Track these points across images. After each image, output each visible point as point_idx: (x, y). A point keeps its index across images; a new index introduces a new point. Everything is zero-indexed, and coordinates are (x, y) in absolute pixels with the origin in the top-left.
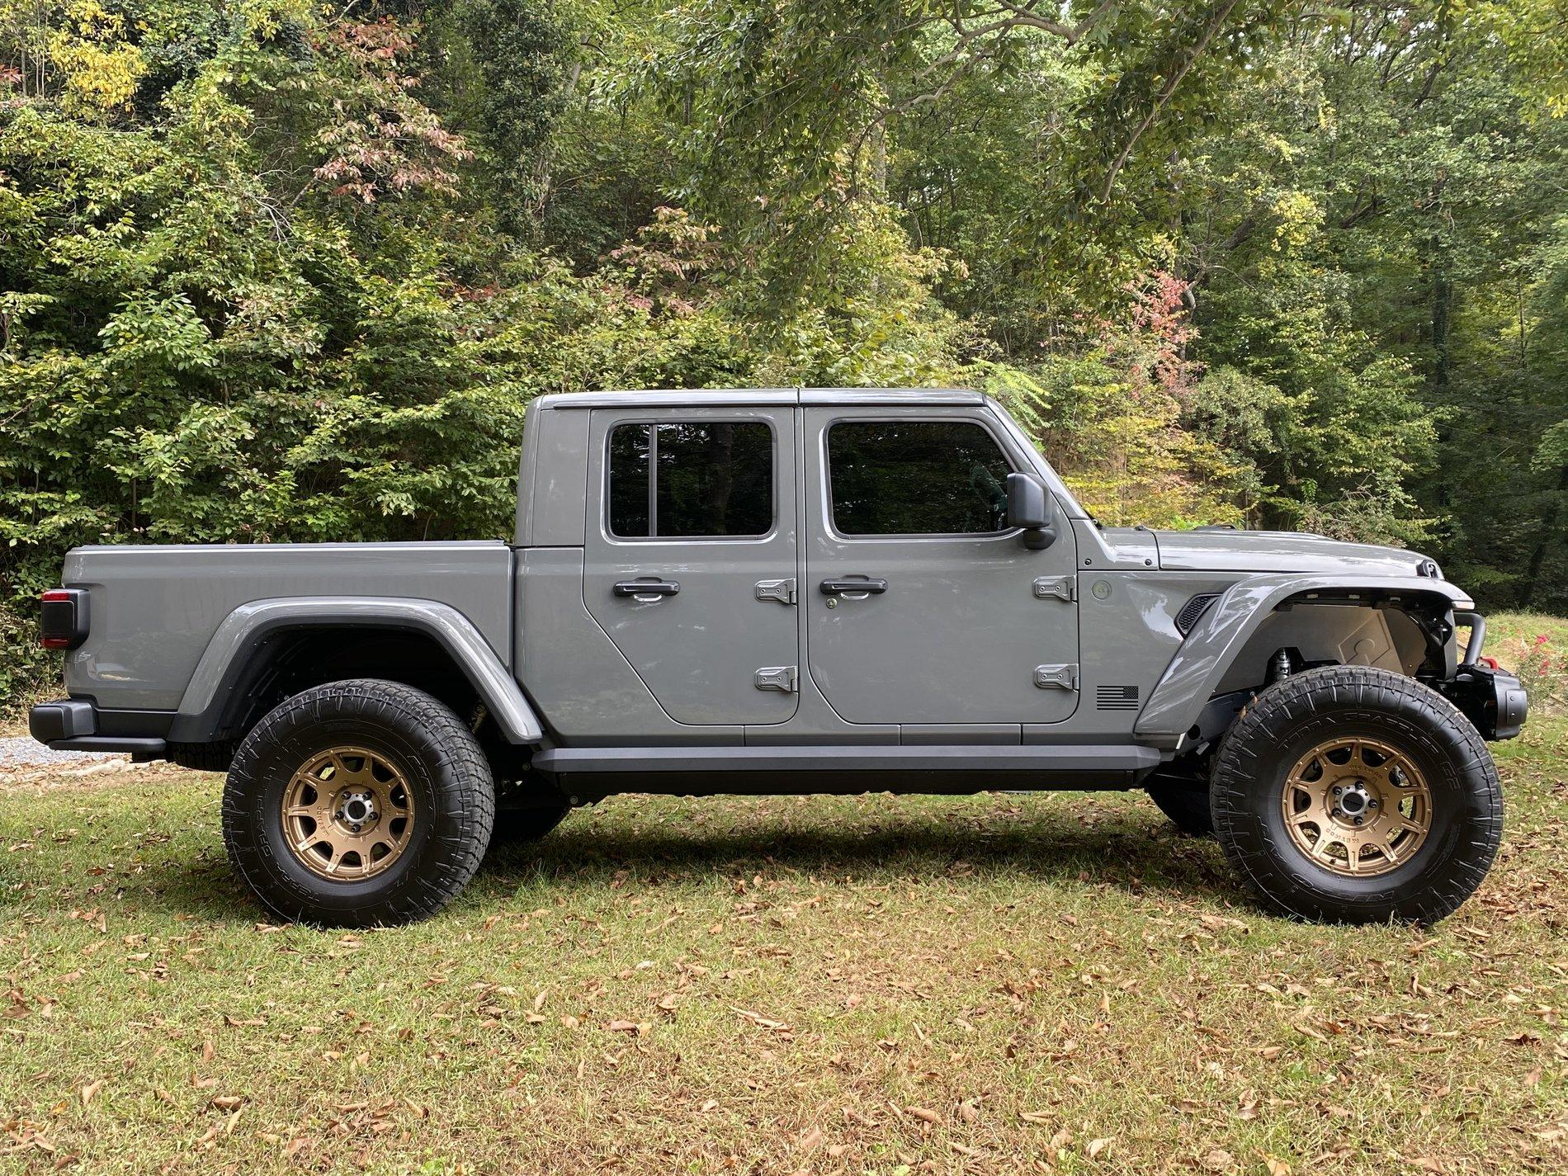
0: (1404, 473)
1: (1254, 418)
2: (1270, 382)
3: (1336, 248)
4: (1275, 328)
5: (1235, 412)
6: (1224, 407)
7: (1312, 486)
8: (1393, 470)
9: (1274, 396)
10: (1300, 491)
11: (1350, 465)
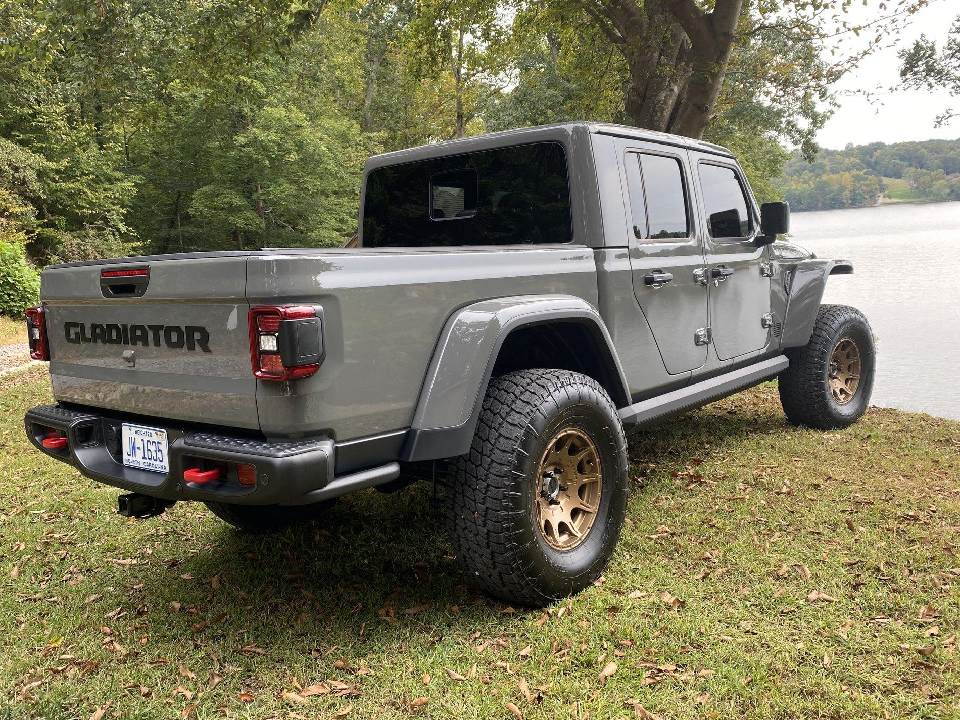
0: (122, 214)
1: (31, 175)
2: (36, 151)
3: (55, 67)
4: (34, 116)
5: (16, 169)
6: (9, 165)
7: (63, 221)
8: (116, 214)
9: (39, 160)
10: (55, 224)
11: (88, 209)
